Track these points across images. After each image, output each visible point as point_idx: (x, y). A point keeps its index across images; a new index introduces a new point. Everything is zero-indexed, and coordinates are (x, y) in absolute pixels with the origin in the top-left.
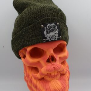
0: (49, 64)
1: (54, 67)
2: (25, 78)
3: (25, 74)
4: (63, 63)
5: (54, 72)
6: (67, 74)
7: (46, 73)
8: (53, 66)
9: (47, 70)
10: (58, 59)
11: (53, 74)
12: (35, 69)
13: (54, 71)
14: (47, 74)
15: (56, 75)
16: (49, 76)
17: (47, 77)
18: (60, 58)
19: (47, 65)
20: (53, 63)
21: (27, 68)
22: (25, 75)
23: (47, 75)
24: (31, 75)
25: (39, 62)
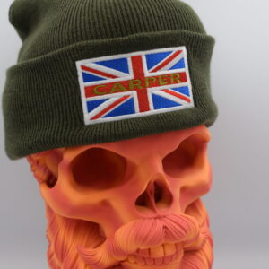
0: (147, 213)
1: (165, 227)
2: (50, 257)
3: (50, 241)
4: (193, 208)
5: (163, 245)
6: (207, 248)
7: (132, 248)
8: (160, 224)
10: (177, 194)
11: (159, 253)
12: (90, 229)
13: (164, 241)
14: (138, 251)
15: (172, 256)
16: (144, 259)
17: (136, 263)
18: (184, 190)
19: (138, 217)
20: (162, 210)
21: (59, 221)
22: (49, 246)
23: (135, 256)
24: (72, 252)
25: (105, 204)
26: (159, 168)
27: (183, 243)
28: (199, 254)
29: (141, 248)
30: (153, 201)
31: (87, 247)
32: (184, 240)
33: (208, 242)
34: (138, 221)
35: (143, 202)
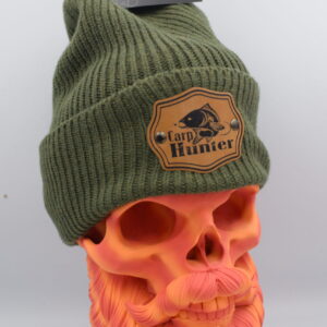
0: (198, 266)
1: (218, 280)
5: (216, 299)
7: (185, 303)
9: (189, 292)
10: (227, 246)
11: (212, 307)
12: (138, 284)
13: (216, 295)
14: (191, 305)
15: (224, 311)
16: (196, 313)
17: (188, 318)
18: (233, 242)
19: (189, 271)
20: (213, 263)
23: (187, 311)
26: (210, 221)
27: (236, 297)
28: (250, 309)
29: (194, 302)
30: (203, 253)
31: (135, 303)
32: (236, 293)
33: (258, 297)
34: (190, 275)
35: (194, 255)
